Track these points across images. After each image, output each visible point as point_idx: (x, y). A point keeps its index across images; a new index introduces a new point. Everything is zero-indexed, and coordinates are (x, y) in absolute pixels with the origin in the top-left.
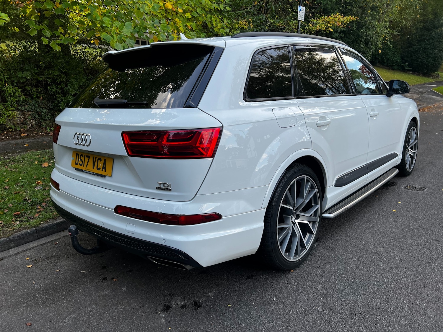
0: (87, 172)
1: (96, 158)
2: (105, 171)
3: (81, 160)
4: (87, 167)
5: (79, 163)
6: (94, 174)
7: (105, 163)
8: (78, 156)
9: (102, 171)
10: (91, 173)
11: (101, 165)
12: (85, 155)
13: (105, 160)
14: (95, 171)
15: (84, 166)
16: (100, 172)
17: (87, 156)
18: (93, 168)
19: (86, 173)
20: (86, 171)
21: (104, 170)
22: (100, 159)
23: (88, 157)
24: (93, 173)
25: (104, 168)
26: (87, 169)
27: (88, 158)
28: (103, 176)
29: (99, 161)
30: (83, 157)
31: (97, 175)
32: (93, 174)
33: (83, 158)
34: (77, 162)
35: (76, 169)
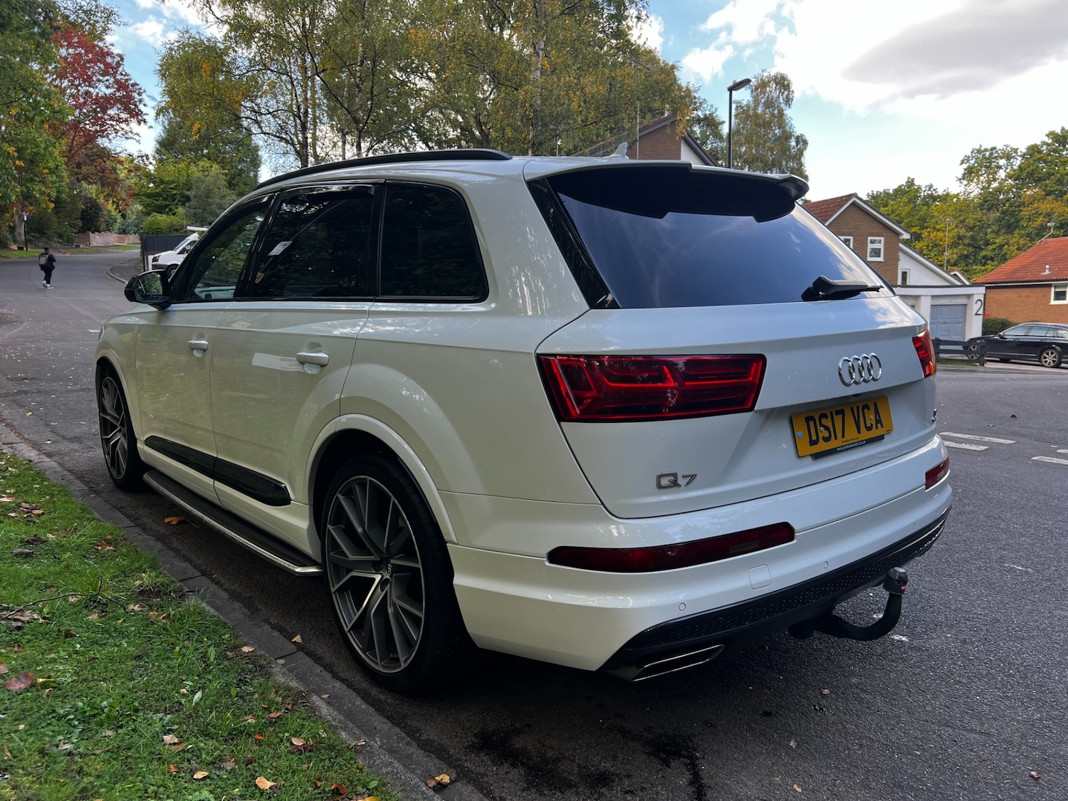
0: (847, 447)
1: (858, 407)
2: (882, 427)
3: (827, 428)
4: (843, 436)
5: (821, 436)
6: (865, 442)
7: (877, 412)
8: (811, 423)
9: (877, 428)
10: (856, 445)
11: (871, 417)
12: (831, 413)
13: (875, 404)
14: (865, 435)
15: (836, 438)
16: (874, 433)
17: (838, 413)
18: (859, 432)
19: (847, 449)
20: (845, 448)
21: (879, 425)
22: (866, 407)
23: (841, 412)
24: (861, 443)
25: (879, 421)
26: (847, 441)
27: (841, 415)
28: (881, 438)
29: (866, 410)
30: (827, 418)
31: (870, 441)
32: (861, 445)
33: (827, 422)
34: (814, 438)
35: (817, 456)
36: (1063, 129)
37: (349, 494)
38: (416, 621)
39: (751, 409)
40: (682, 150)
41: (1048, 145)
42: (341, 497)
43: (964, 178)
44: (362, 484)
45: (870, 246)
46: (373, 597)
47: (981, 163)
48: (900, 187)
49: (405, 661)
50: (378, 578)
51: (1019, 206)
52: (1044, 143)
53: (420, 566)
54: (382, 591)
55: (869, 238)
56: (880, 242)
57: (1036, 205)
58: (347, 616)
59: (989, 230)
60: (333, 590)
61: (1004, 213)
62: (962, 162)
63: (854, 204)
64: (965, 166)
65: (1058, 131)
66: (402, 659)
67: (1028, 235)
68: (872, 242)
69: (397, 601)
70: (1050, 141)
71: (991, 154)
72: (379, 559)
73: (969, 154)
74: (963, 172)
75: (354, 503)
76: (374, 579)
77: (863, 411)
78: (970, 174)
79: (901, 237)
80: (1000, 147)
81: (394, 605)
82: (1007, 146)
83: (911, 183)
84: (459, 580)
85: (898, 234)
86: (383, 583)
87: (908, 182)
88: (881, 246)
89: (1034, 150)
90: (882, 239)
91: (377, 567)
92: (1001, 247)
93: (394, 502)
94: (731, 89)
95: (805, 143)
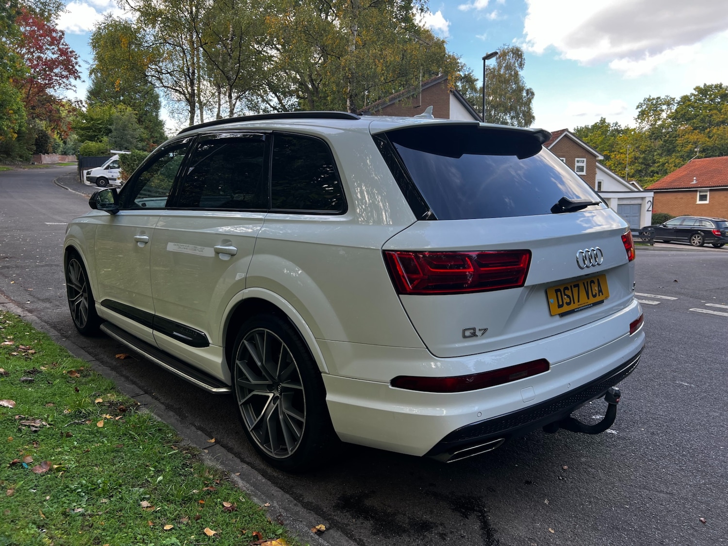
0: (581, 308)
1: (587, 282)
2: (603, 295)
3: (568, 297)
4: (579, 302)
5: (565, 301)
6: (592, 305)
7: (599, 285)
8: (559, 293)
9: (599, 296)
10: (586, 307)
11: (596, 289)
12: (571, 286)
13: (598, 280)
14: (593, 300)
15: (574, 303)
16: (598, 299)
17: (575, 286)
18: (588, 299)
19: (581, 310)
20: (580, 309)
21: (601, 293)
22: (592, 282)
23: (577, 286)
24: (590, 306)
25: (600, 291)
26: (580, 305)
27: (577, 288)
28: (602, 302)
29: (592, 284)
30: (568, 290)
31: (595, 304)
32: (590, 307)
33: (569, 293)
34: (561, 303)
35: (562, 315)
36: (705, 85)
37: (251, 340)
38: (299, 424)
39: (522, 285)
40: (450, 99)
41: (695, 95)
42: (246, 342)
43: (639, 118)
44: (261, 334)
45: (577, 164)
46: (268, 408)
47: (650, 108)
48: (596, 124)
49: (292, 451)
50: (271, 395)
51: (675, 137)
52: (692, 94)
53: (302, 388)
54: (274, 404)
55: (576, 159)
56: (583, 162)
57: (687, 136)
58: (250, 421)
59: (656, 153)
60: (240, 403)
61: (665, 141)
62: (638, 107)
63: (566, 136)
64: (639, 110)
65: (702, 86)
66: (289, 449)
67: (682, 157)
68: (578, 162)
69: (285, 410)
70: (696, 93)
71: (657, 102)
72: (272, 383)
73: (642, 102)
74: (638, 114)
75: (255, 347)
76: (269, 397)
77: (591, 285)
78: (643, 115)
79: (597, 159)
80: (663, 97)
81: (284, 413)
82: (667, 96)
83: (603, 121)
84: (329, 397)
85: (595, 156)
86: (275, 399)
87: (601, 120)
88: (584, 165)
89: (685, 99)
90: (585, 159)
91: (270, 388)
92: (663, 164)
93: (284, 346)
94: (484, 59)
95: (533, 94)
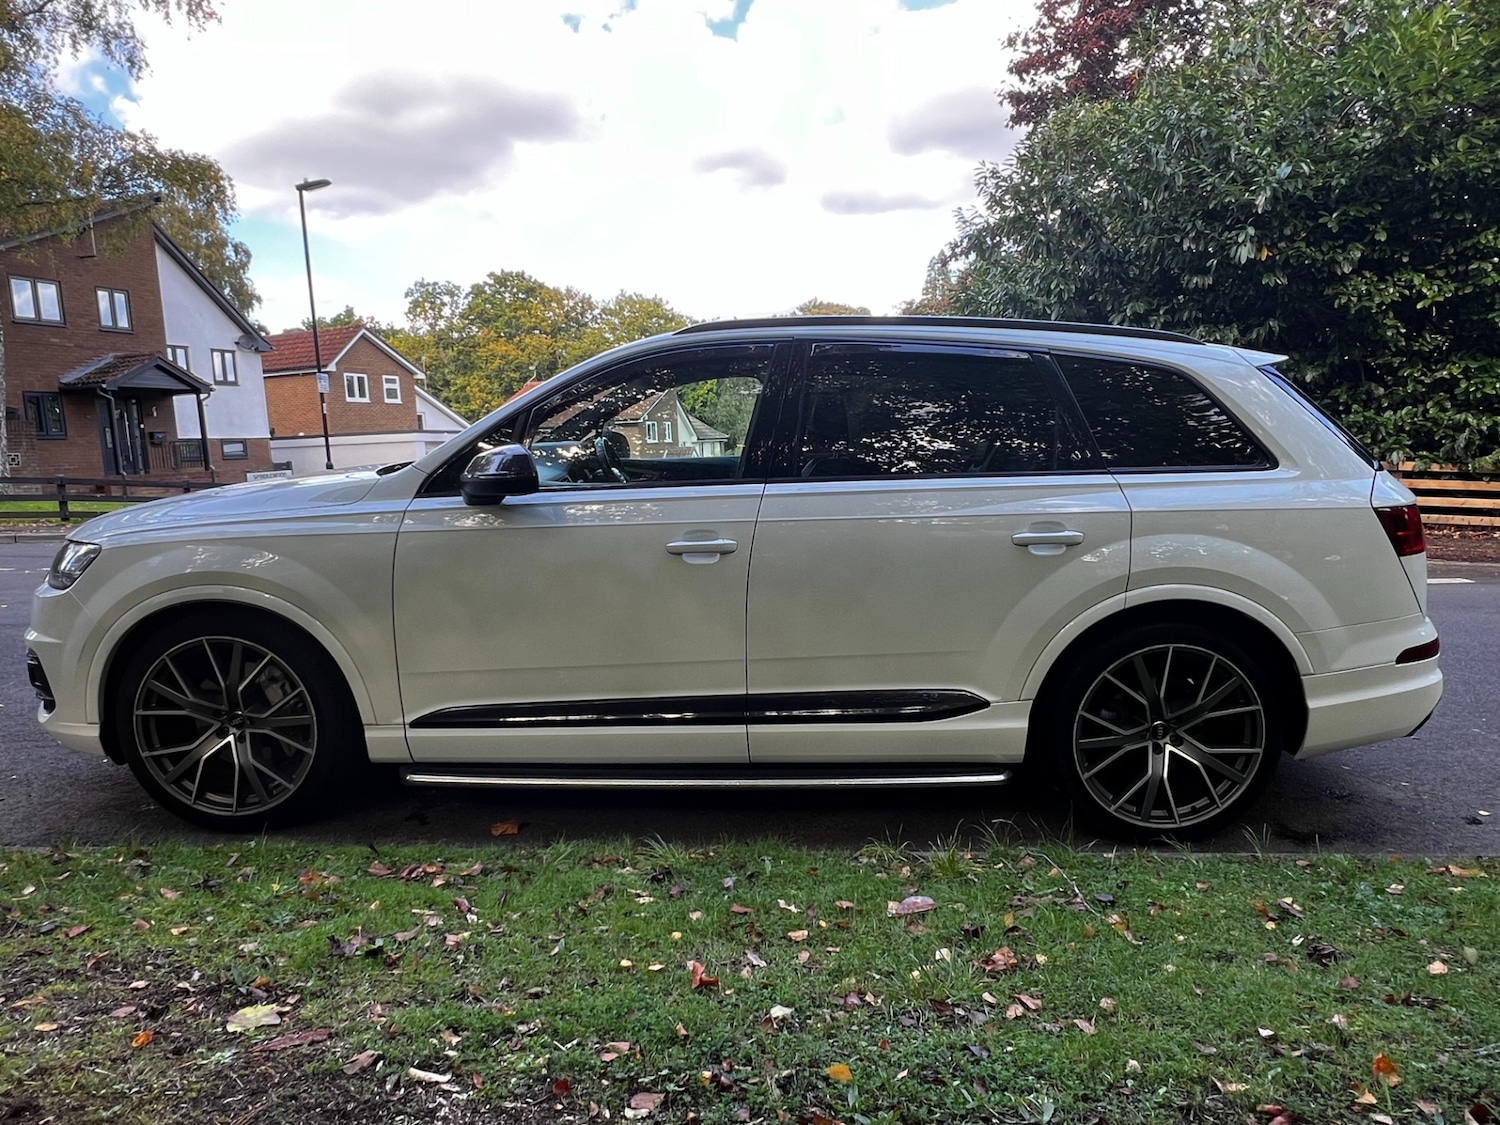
36: (503, 271)
41: (490, 285)
43: (410, 312)
45: (386, 386)
47: (425, 298)
48: (339, 316)
51: (473, 347)
52: (486, 284)
55: (384, 377)
56: (394, 381)
57: (492, 346)
59: (447, 371)
61: (459, 352)
62: (407, 295)
63: (363, 337)
64: (410, 299)
65: (498, 273)
67: (488, 377)
68: (388, 381)
70: (492, 282)
71: (434, 289)
73: (413, 287)
74: (408, 305)
78: (415, 308)
79: (416, 377)
80: (441, 282)
82: (449, 282)
83: (349, 312)
85: (412, 373)
87: (346, 312)
88: (397, 386)
89: (477, 290)
90: (397, 378)
92: (463, 388)
94: (300, 188)
